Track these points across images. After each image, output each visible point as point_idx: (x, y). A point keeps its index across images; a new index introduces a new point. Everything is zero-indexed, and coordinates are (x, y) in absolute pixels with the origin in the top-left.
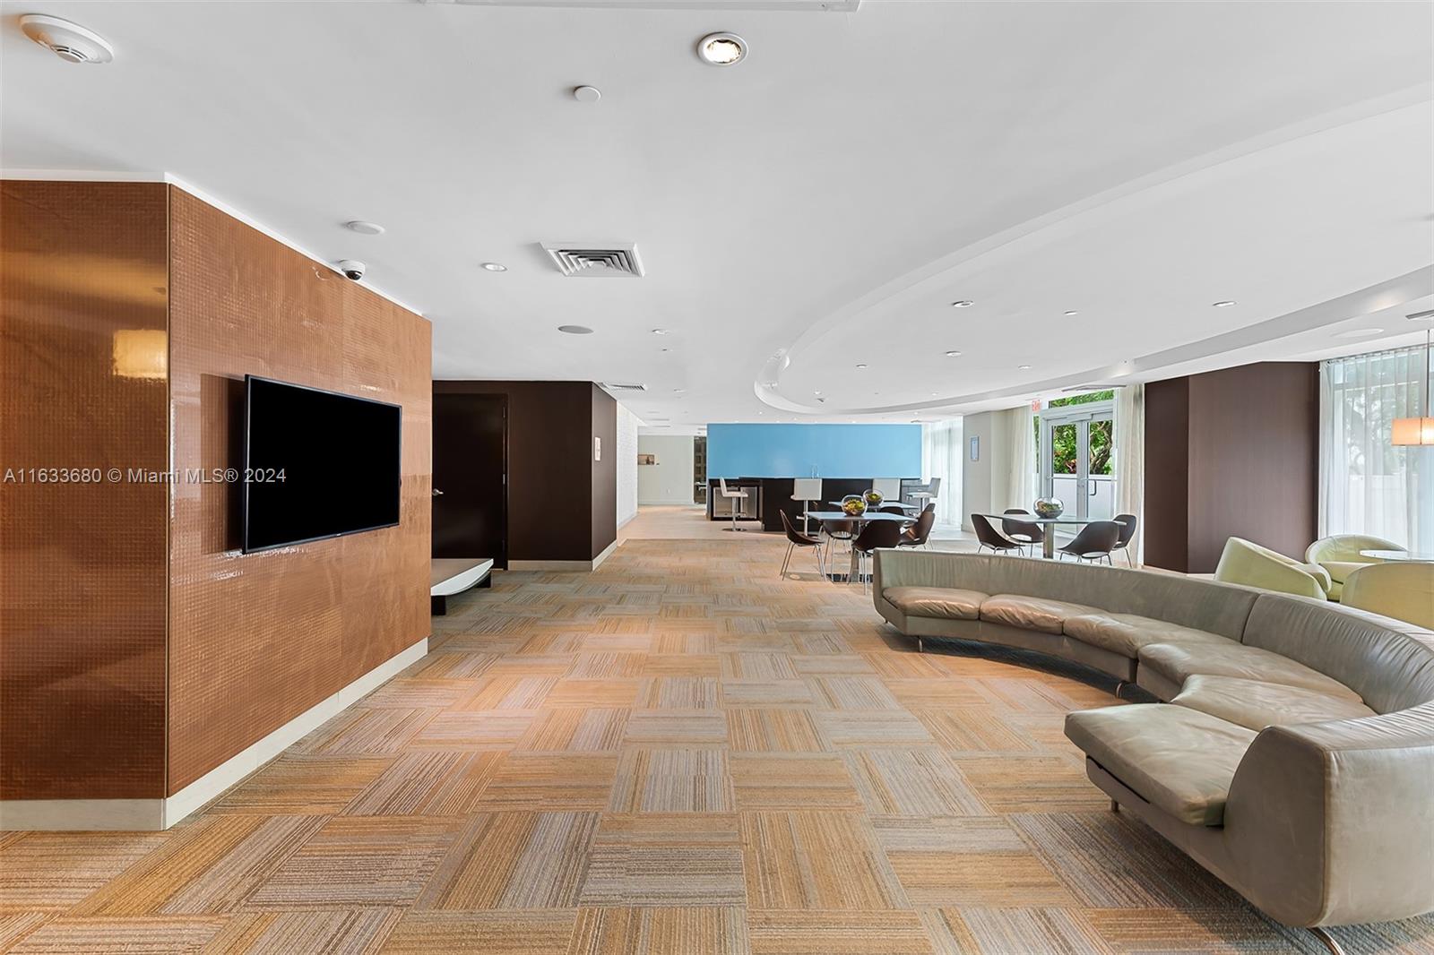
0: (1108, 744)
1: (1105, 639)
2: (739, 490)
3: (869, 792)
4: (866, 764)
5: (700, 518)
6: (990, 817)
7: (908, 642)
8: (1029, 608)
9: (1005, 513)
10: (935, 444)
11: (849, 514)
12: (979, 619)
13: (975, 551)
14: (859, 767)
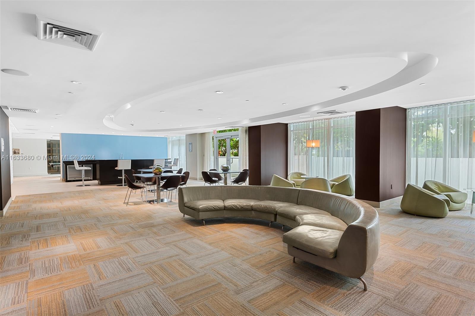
0: (301, 241)
1: (266, 209)
2: (82, 166)
3: (226, 282)
4: (218, 273)
5: (57, 181)
6: (266, 277)
7: (197, 222)
8: (241, 203)
9: (210, 171)
10: (173, 146)
11: (156, 174)
12: (225, 209)
13: (203, 185)
14: (216, 275)
